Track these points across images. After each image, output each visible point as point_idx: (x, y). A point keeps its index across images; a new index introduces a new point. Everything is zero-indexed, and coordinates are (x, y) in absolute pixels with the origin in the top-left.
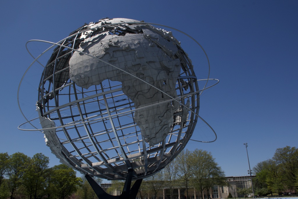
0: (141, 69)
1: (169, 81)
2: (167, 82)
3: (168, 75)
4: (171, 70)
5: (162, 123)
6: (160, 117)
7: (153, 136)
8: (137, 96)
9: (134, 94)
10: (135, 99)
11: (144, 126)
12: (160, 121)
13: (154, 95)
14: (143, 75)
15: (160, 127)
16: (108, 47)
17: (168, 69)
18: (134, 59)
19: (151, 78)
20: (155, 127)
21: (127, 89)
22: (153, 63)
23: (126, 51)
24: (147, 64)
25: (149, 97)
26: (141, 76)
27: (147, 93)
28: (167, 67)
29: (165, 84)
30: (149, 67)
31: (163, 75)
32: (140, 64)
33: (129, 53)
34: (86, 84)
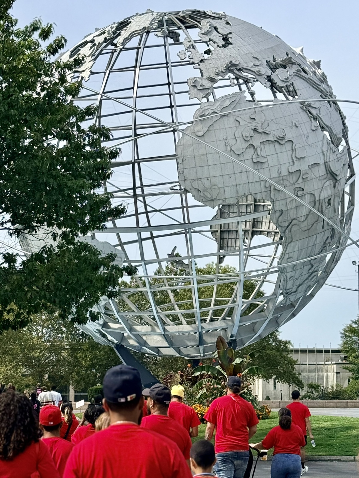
0: (300, 180)
1: (334, 199)
2: (332, 201)
3: (334, 187)
4: (338, 179)
5: (313, 270)
6: (312, 261)
7: (295, 289)
8: (290, 227)
9: (287, 224)
10: (287, 231)
11: (289, 275)
12: (310, 266)
13: (313, 225)
14: (303, 190)
15: (307, 276)
16: (252, 133)
17: (335, 176)
18: (291, 161)
19: (312, 196)
20: (301, 275)
21: (278, 214)
22: (316, 167)
23: (280, 144)
24: (309, 172)
25: (306, 228)
26: (300, 193)
27: (303, 221)
28: (335, 173)
29: (329, 204)
30: (311, 175)
31: (329, 188)
32: (300, 170)
33: (284, 148)
34: (213, 200)
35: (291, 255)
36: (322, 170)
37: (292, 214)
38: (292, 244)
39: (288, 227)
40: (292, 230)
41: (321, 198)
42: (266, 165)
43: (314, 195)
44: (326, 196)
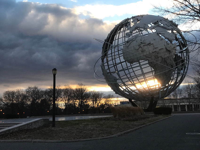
0: (156, 54)
1: (170, 57)
3: (170, 54)
14: (158, 56)
15: (166, 78)
16: (140, 44)
18: (153, 49)
19: (161, 57)
21: (151, 63)
22: (162, 50)
24: (159, 51)
28: (169, 50)
31: (167, 55)
32: (156, 51)
33: (150, 46)
34: (132, 62)
41: (165, 58)
42: (145, 51)
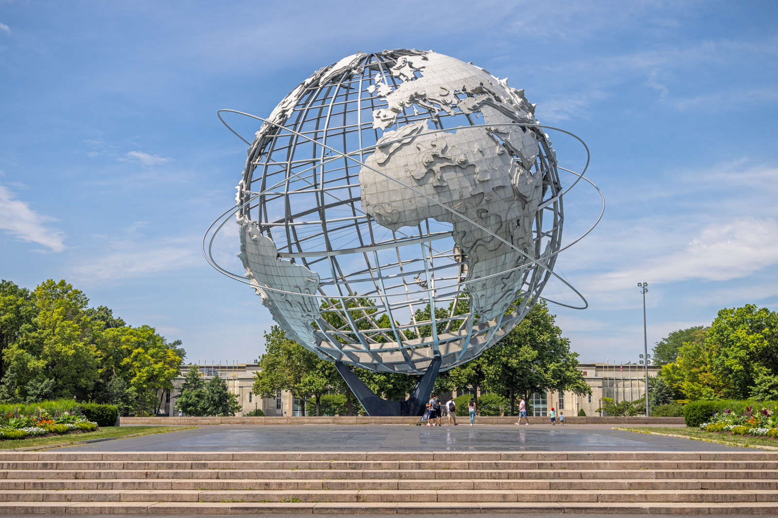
0: (484, 202)
1: (524, 220)
2: (521, 222)
3: (524, 209)
4: (528, 200)
5: (506, 289)
6: (504, 280)
7: (489, 307)
8: (474, 247)
9: (471, 244)
10: (472, 252)
11: (479, 294)
12: (503, 285)
13: (500, 245)
14: (487, 211)
15: (501, 294)
16: (432, 159)
17: (525, 198)
18: (473, 184)
19: (498, 217)
20: (494, 294)
21: (461, 235)
22: (502, 190)
23: (461, 168)
24: (493, 193)
25: (493, 248)
26: (484, 215)
27: (490, 242)
28: (524, 194)
29: (519, 225)
30: (495, 197)
31: (516, 209)
32: (482, 193)
33: (465, 172)
34: (395, 223)
35: (479, 274)
36: (509, 193)
37: (477, 235)
38: (478, 264)
39: (472, 247)
40: (477, 249)
41: (508, 219)
42: (446, 189)
43: (500, 216)
44: (514, 216)
